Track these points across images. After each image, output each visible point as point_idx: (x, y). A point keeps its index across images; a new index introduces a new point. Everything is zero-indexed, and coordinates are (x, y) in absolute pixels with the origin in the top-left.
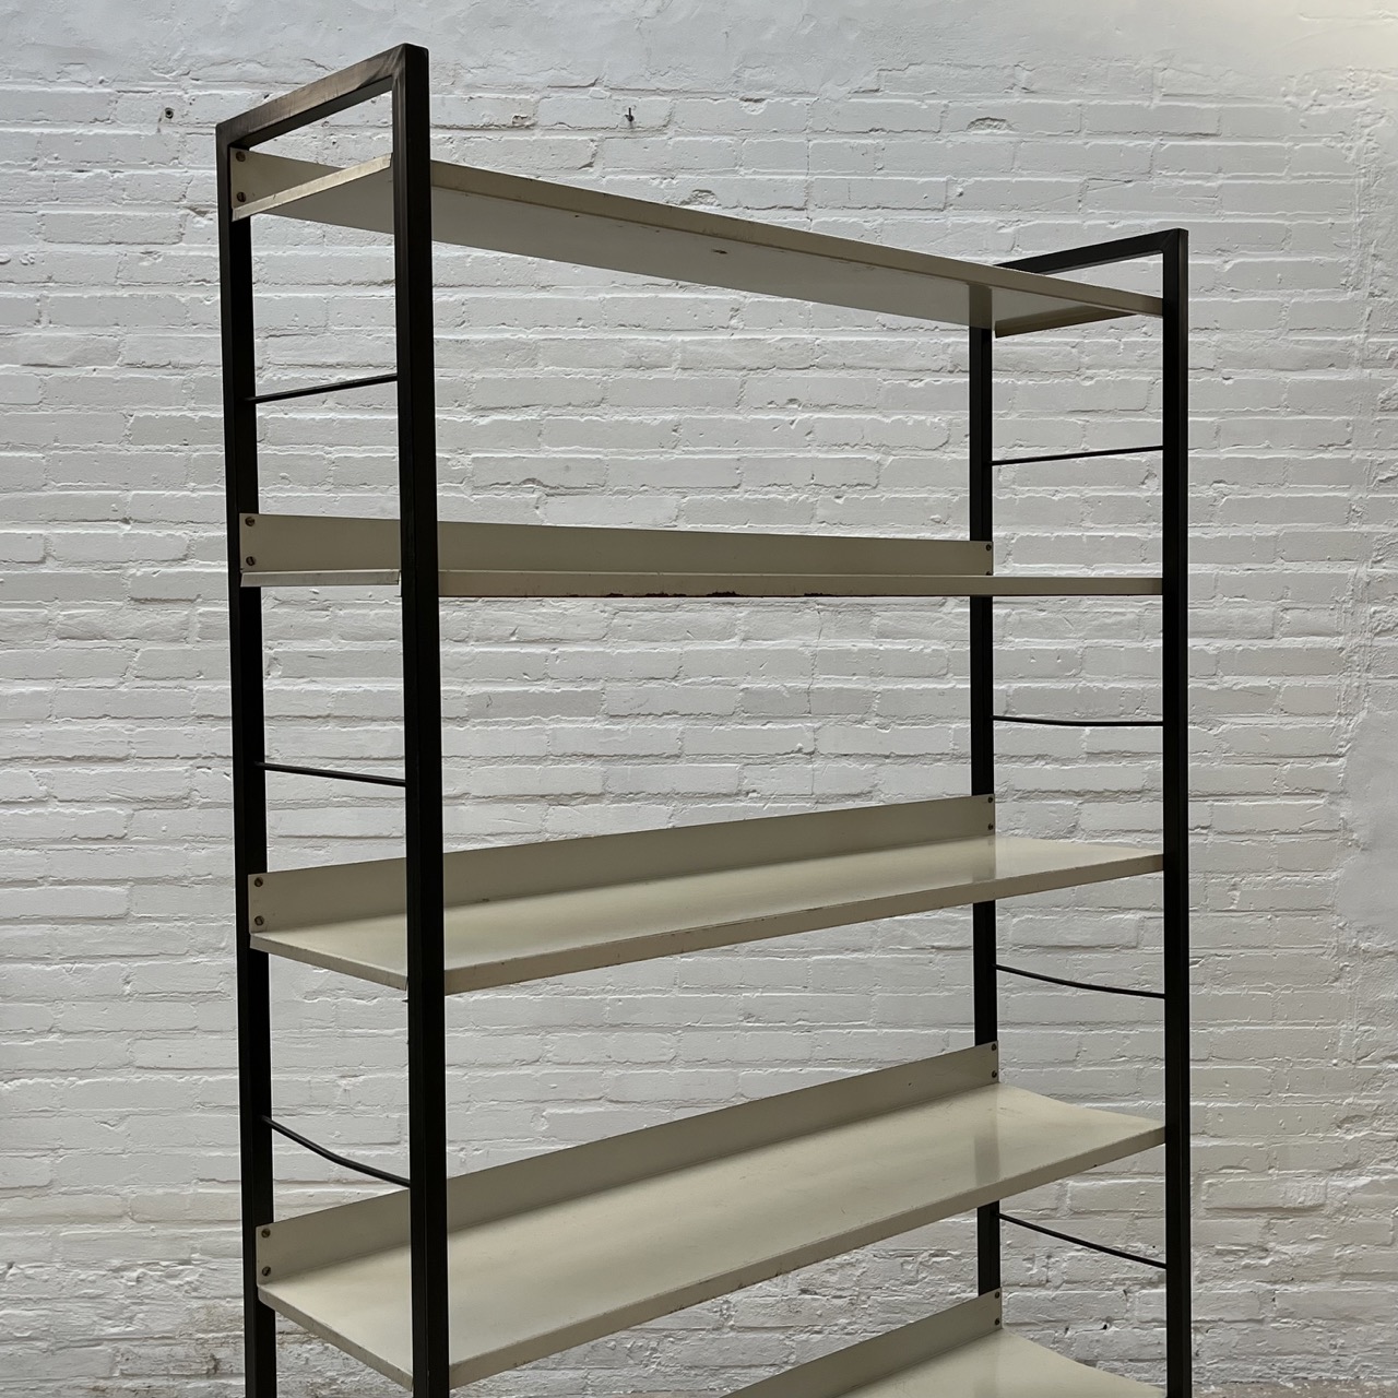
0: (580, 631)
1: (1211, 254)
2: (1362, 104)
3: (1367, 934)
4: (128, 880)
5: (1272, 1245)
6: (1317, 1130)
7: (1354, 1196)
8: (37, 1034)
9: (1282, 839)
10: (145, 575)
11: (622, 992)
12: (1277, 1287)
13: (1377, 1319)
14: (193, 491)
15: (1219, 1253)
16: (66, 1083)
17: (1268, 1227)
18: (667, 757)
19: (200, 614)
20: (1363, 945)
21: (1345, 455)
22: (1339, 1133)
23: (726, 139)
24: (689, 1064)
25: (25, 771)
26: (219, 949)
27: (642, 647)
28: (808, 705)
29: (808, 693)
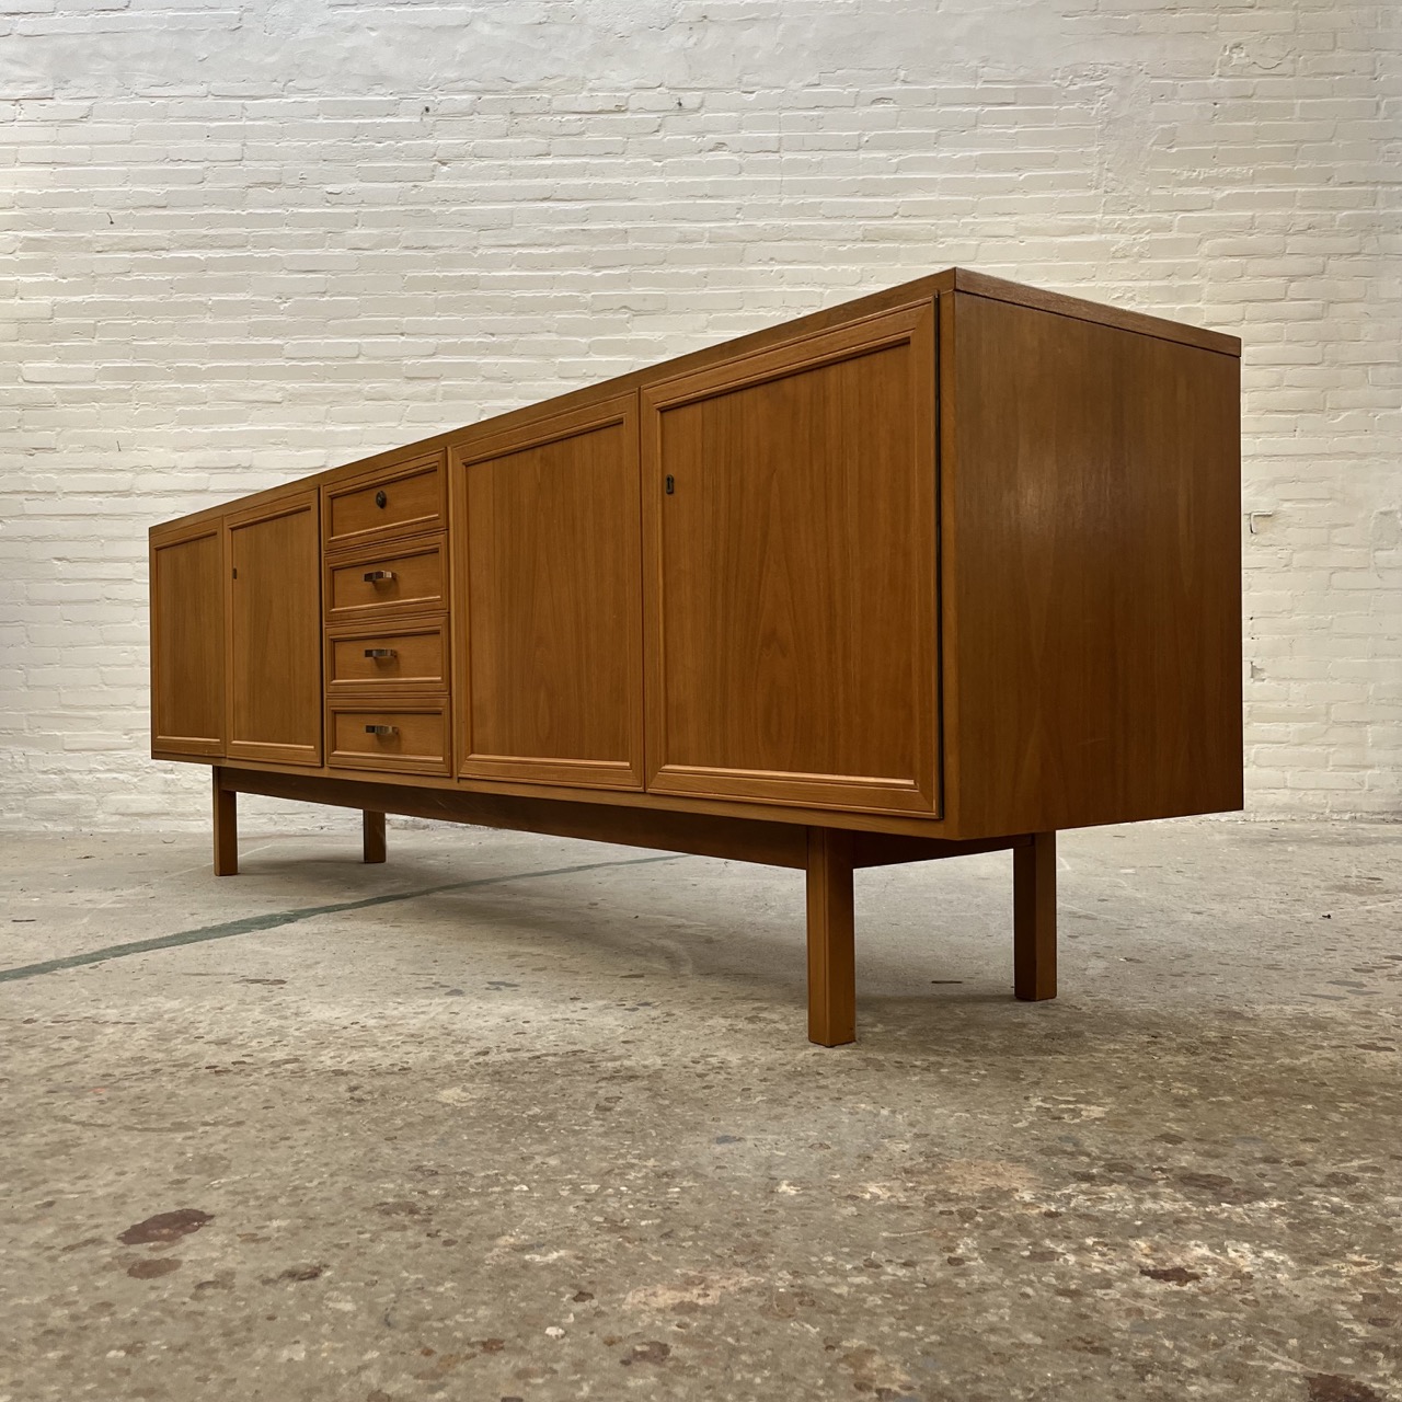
1: (1012, 171)
2: (1098, 83)
10: (413, 364)
14: (439, 316)
19: (442, 386)
21: (1092, 284)
23: (734, 114)
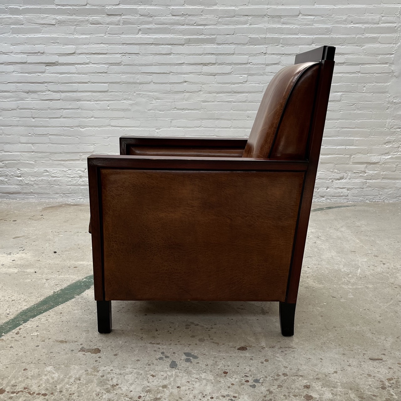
0: (211, 23)
3: (396, 98)
4: (108, 82)
5: (367, 171)
6: (379, 145)
7: (387, 160)
8: (89, 118)
9: (377, 75)
10: (110, 8)
11: (219, 111)
12: (367, 181)
13: (390, 188)
15: (354, 173)
16: (96, 129)
17: (366, 167)
18: (231, 54)
19: (123, 18)
20: (394, 101)
22: (385, 146)
24: (234, 128)
25: (84, 56)
26: (128, 99)
27: (226, 27)
28: (264, 41)
29: (265, 38)
